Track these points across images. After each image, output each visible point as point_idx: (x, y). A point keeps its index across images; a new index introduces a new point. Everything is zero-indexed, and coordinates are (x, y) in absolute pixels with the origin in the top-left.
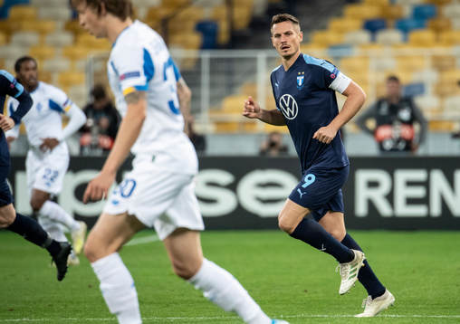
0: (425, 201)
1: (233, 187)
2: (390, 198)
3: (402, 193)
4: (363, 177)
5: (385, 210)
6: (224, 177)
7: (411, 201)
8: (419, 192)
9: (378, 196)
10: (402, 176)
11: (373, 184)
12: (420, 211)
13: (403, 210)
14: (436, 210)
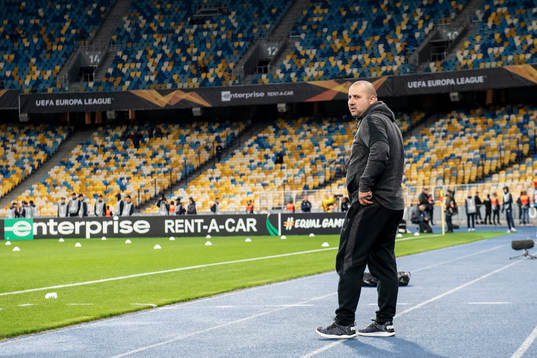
0: (184, 228)
1: (132, 225)
2: (174, 227)
3: (177, 226)
4: (167, 222)
5: (173, 231)
6: (130, 223)
7: (180, 228)
8: (182, 226)
9: (171, 227)
10: (177, 221)
11: (170, 224)
12: (182, 231)
13: (177, 231)
14: (186, 231)
